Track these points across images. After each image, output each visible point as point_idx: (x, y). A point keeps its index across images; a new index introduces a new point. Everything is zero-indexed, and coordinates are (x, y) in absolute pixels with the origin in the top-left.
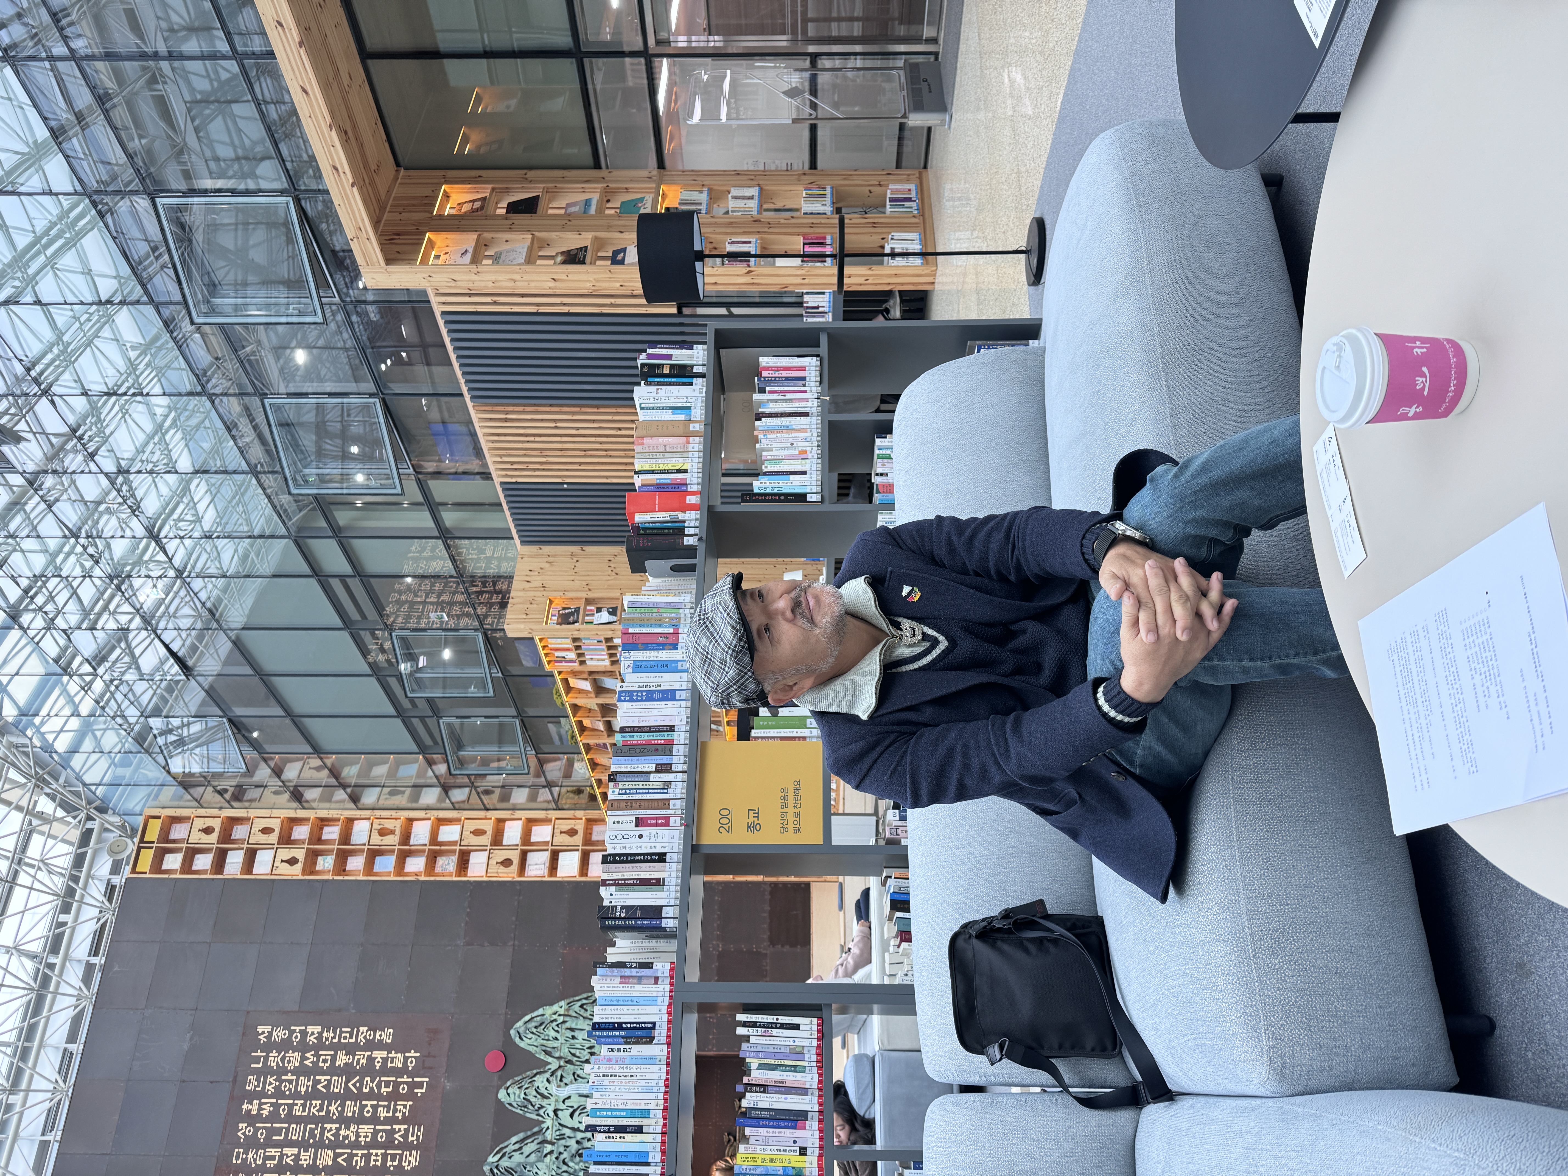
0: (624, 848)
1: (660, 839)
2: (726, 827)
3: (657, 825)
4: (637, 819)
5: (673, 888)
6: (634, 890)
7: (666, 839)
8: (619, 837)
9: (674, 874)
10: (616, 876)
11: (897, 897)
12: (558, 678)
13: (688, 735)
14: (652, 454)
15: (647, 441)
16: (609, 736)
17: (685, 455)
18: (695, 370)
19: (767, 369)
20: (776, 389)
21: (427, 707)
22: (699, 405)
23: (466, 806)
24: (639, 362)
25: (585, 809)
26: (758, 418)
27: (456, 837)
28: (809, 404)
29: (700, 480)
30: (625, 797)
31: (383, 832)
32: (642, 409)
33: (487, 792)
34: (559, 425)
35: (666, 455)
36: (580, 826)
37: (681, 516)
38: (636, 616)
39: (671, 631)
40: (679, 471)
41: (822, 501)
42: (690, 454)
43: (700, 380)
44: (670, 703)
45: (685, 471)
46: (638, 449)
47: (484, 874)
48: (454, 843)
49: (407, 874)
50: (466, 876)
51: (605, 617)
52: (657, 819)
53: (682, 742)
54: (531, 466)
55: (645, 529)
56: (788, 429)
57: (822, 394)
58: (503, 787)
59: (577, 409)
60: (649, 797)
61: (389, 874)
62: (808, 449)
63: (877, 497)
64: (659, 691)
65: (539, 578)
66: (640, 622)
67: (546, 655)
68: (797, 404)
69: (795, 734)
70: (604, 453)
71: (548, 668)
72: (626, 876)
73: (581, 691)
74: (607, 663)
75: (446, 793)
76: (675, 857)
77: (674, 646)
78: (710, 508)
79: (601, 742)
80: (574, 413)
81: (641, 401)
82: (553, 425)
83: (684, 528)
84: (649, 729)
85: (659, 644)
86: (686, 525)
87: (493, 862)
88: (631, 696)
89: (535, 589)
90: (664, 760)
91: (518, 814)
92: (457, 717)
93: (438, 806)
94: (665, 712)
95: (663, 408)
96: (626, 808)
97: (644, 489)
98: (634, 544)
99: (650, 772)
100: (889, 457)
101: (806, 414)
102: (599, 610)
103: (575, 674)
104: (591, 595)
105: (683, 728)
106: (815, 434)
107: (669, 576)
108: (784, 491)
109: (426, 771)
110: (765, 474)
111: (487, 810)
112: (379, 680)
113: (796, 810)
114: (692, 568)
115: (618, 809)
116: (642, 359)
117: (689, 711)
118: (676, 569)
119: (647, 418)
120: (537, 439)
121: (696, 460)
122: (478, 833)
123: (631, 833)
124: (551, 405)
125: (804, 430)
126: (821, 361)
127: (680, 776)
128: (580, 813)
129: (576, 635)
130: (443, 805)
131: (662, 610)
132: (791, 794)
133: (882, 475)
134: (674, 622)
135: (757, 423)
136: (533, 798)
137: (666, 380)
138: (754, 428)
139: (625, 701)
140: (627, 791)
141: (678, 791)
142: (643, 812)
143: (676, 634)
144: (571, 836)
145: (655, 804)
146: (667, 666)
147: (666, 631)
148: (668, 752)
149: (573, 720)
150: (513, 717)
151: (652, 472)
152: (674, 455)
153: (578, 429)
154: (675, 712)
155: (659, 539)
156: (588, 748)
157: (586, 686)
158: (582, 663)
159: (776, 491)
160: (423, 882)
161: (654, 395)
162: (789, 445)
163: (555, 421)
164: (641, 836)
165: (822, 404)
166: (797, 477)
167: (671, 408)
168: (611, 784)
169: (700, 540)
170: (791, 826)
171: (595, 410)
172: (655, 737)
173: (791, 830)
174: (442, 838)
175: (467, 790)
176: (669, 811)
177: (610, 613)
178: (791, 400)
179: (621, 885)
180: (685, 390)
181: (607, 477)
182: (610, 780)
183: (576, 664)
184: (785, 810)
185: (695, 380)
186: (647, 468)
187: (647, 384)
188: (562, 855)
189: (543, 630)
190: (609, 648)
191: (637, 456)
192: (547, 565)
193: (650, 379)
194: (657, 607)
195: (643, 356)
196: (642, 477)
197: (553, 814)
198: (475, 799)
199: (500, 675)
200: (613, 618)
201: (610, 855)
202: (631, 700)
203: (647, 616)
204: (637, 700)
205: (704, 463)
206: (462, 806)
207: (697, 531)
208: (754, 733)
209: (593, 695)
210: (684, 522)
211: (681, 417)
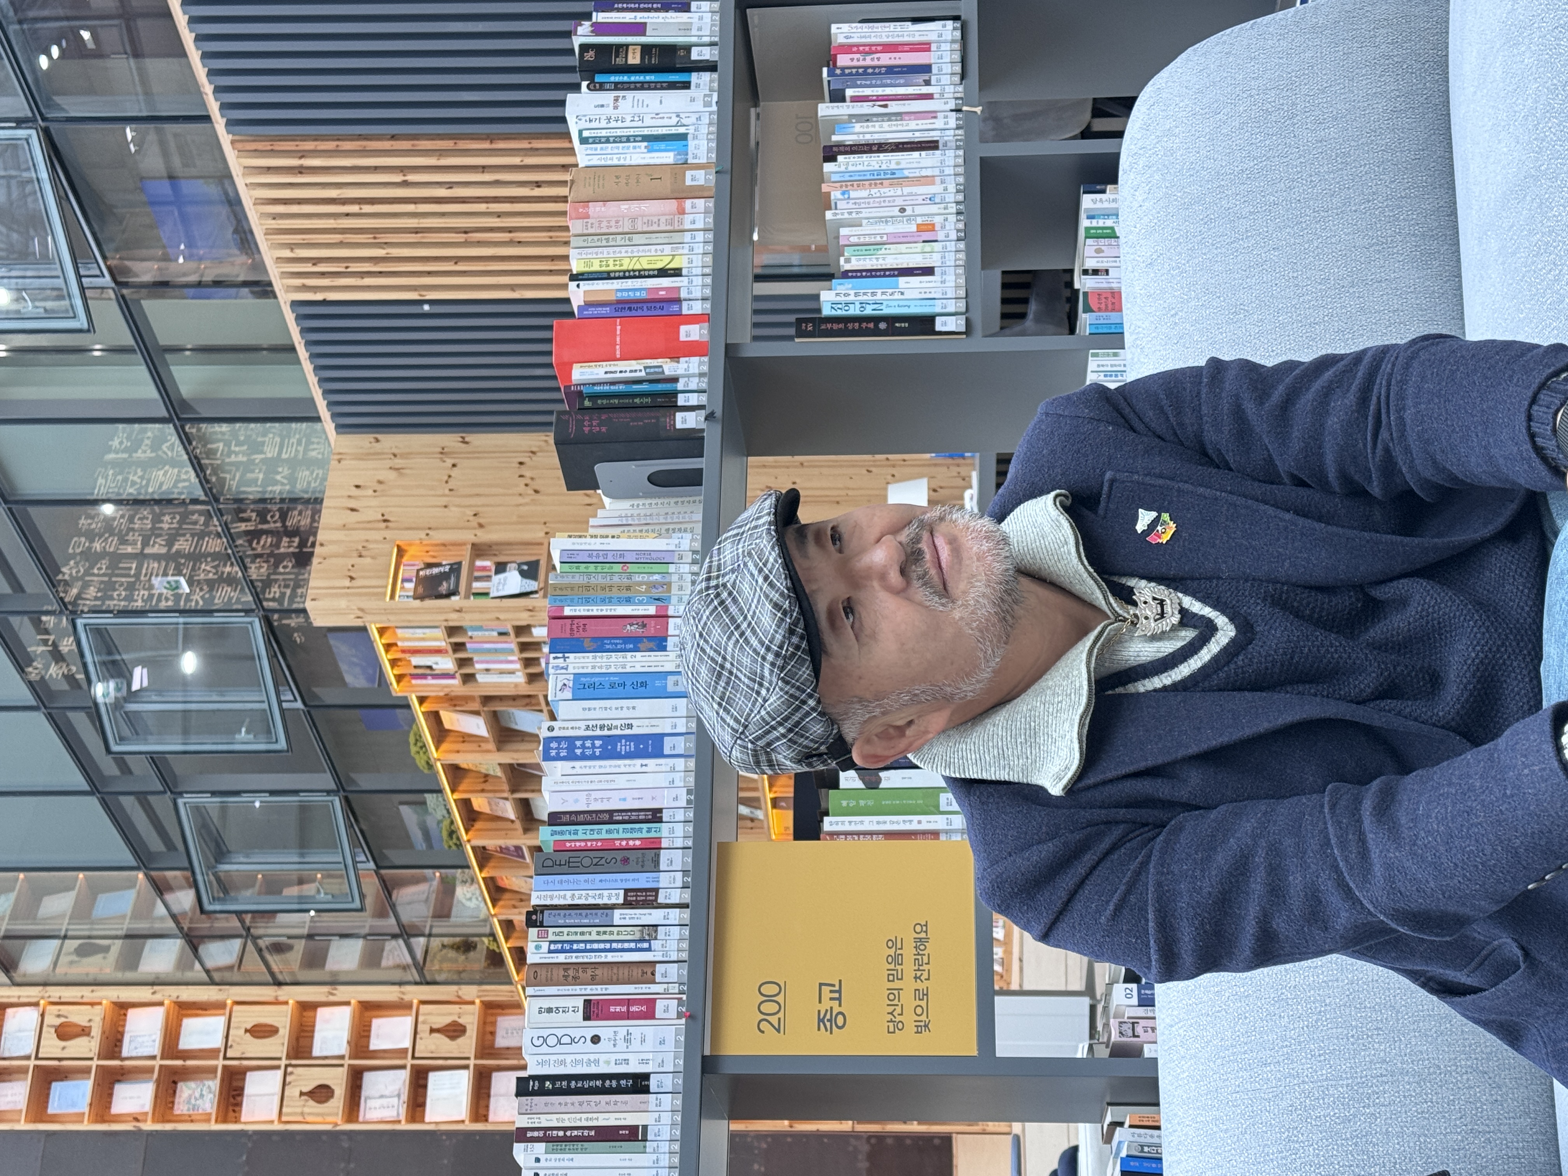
0: (563, 1063)
1: (636, 1045)
2: (774, 1020)
3: (629, 1016)
4: (587, 1003)
5: (665, 1147)
6: (584, 1151)
7: (649, 1046)
8: (552, 1041)
9: (666, 1118)
10: (545, 1121)
11: (1134, 1165)
12: (419, 711)
13: (690, 828)
14: (605, 237)
15: (595, 209)
16: (526, 830)
17: (677, 237)
18: (695, 55)
19: (848, 49)
20: (867, 92)
21: (151, 772)
22: (704, 130)
23: (236, 976)
24: (577, 42)
25: (480, 983)
26: (830, 154)
27: (217, 1042)
28: (939, 123)
29: (708, 292)
30: (561, 958)
31: (65, 1032)
32: (584, 141)
33: (278, 948)
34: (412, 178)
35: (637, 239)
36: (470, 1018)
37: (669, 368)
38: (579, 580)
39: (652, 610)
40: (663, 273)
41: (969, 330)
42: (687, 237)
43: (706, 76)
44: (652, 763)
45: (677, 273)
46: (576, 226)
47: (274, 1116)
48: (212, 1053)
49: (118, 1118)
50: (237, 1120)
51: (513, 581)
52: (629, 1003)
53: (679, 843)
54: (355, 267)
55: (594, 397)
56: (894, 178)
57: (966, 99)
58: (310, 937)
59: (448, 144)
60: (611, 957)
61: (79, 1117)
62: (938, 220)
63: (1086, 321)
64: (628, 738)
65: (374, 502)
66: (586, 594)
67: (394, 663)
68: (913, 124)
69: (914, 826)
70: (505, 236)
71: (396, 689)
72: (568, 1121)
73: (466, 738)
74: (520, 678)
75: (195, 949)
76: (668, 1082)
77: (659, 643)
78: (730, 350)
79: (511, 843)
80: (441, 153)
81: (583, 124)
82: (398, 178)
83: (675, 394)
84: (608, 817)
85: (627, 639)
86: (680, 386)
87: (293, 1092)
88: (571, 748)
89: (368, 525)
90: (641, 881)
91: (343, 992)
92: (214, 793)
93: (179, 976)
94: (642, 781)
95: (628, 139)
96: (566, 981)
97: (591, 311)
98: (572, 429)
99: (613, 907)
100: (1111, 234)
101: (932, 145)
102: (501, 568)
103: (454, 702)
104: (484, 537)
105: (680, 815)
106: (952, 188)
107: (647, 495)
108: (886, 311)
109: (154, 905)
110: (846, 275)
111: (279, 984)
112: (51, 718)
113: (920, 985)
114: (693, 479)
115: (549, 983)
116: (583, 34)
117: (691, 780)
118: (660, 480)
119: (595, 161)
120: (367, 209)
121: (699, 249)
122: (261, 1031)
123: (576, 1033)
124: (393, 137)
125: (928, 180)
126: (964, 30)
127: (675, 915)
128: (469, 992)
129: (455, 620)
130: (189, 975)
131: (632, 568)
132: (909, 952)
133: (1096, 272)
134: (655, 593)
135: (828, 167)
136: (372, 959)
137: (635, 78)
138: (821, 178)
139: (558, 758)
140: (566, 947)
141: (673, 945)
142: (599, 989)
143: (662, 617)
144: (453, 1038)
145: (624, 972)
146: (644, 684)
147: (641, 610)
148: (649, 865)
149: (451, 797)
150: (329, 792)
151: (607, 276)
152: (654, 239)
153: (450, 185)
154: (662, 780)
155: (623, 418)
156: (484, 856)
157: (477, 726)
158: (468, 678)
159: (869, 311)
160: (151, 1134)
161: (609, 111)
162: (896, 212)
163: (402, 169)
164: (596, 1039)
165: (966, 122)
166: (914, 281)
167: (646, 138)
168: (533, 932)
169: (710, 417)
170: (909, 1019)
171: (486, 145)
172: (620, 834)
173: (910, 1027)
174: (187, 1042)
175: (237, 943)
176: (654, 988)
177: (524, 574)
178: (899, 115)
179: (558, 1140)
180: (674, 100)
181: (512, 287)
182: (531, 922)
183: (456, 682)
184: (897, 984)
185: (694, 77)
186: (596, 267)
187: (592, 88)
188: (433, 1077)
189: (386, 611)
190: (524, 647)
191: (574, 241)
192: (392, 475)
193: (599, 78)
194: (622, 560)
195: (584, 28)
196: (586, 286)
197: (415, 993)
198: (253, 963)
199: (299, 705)
200: (532, 585)
201: (534, 1078)
202: (571, 757)
203: (600, 580)
204: (583, 757)
205: (716, 255)
206: (228, 976)
207: (703, 399)
208: (829, 824)
209: (491, 746)
210: (675, 380)
211: (666, 157)
